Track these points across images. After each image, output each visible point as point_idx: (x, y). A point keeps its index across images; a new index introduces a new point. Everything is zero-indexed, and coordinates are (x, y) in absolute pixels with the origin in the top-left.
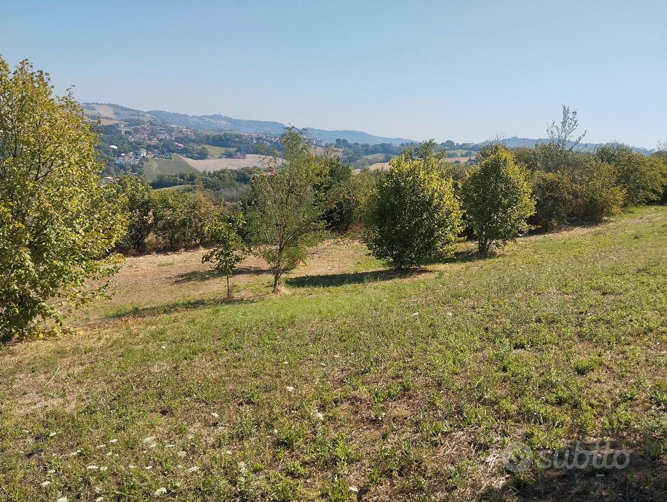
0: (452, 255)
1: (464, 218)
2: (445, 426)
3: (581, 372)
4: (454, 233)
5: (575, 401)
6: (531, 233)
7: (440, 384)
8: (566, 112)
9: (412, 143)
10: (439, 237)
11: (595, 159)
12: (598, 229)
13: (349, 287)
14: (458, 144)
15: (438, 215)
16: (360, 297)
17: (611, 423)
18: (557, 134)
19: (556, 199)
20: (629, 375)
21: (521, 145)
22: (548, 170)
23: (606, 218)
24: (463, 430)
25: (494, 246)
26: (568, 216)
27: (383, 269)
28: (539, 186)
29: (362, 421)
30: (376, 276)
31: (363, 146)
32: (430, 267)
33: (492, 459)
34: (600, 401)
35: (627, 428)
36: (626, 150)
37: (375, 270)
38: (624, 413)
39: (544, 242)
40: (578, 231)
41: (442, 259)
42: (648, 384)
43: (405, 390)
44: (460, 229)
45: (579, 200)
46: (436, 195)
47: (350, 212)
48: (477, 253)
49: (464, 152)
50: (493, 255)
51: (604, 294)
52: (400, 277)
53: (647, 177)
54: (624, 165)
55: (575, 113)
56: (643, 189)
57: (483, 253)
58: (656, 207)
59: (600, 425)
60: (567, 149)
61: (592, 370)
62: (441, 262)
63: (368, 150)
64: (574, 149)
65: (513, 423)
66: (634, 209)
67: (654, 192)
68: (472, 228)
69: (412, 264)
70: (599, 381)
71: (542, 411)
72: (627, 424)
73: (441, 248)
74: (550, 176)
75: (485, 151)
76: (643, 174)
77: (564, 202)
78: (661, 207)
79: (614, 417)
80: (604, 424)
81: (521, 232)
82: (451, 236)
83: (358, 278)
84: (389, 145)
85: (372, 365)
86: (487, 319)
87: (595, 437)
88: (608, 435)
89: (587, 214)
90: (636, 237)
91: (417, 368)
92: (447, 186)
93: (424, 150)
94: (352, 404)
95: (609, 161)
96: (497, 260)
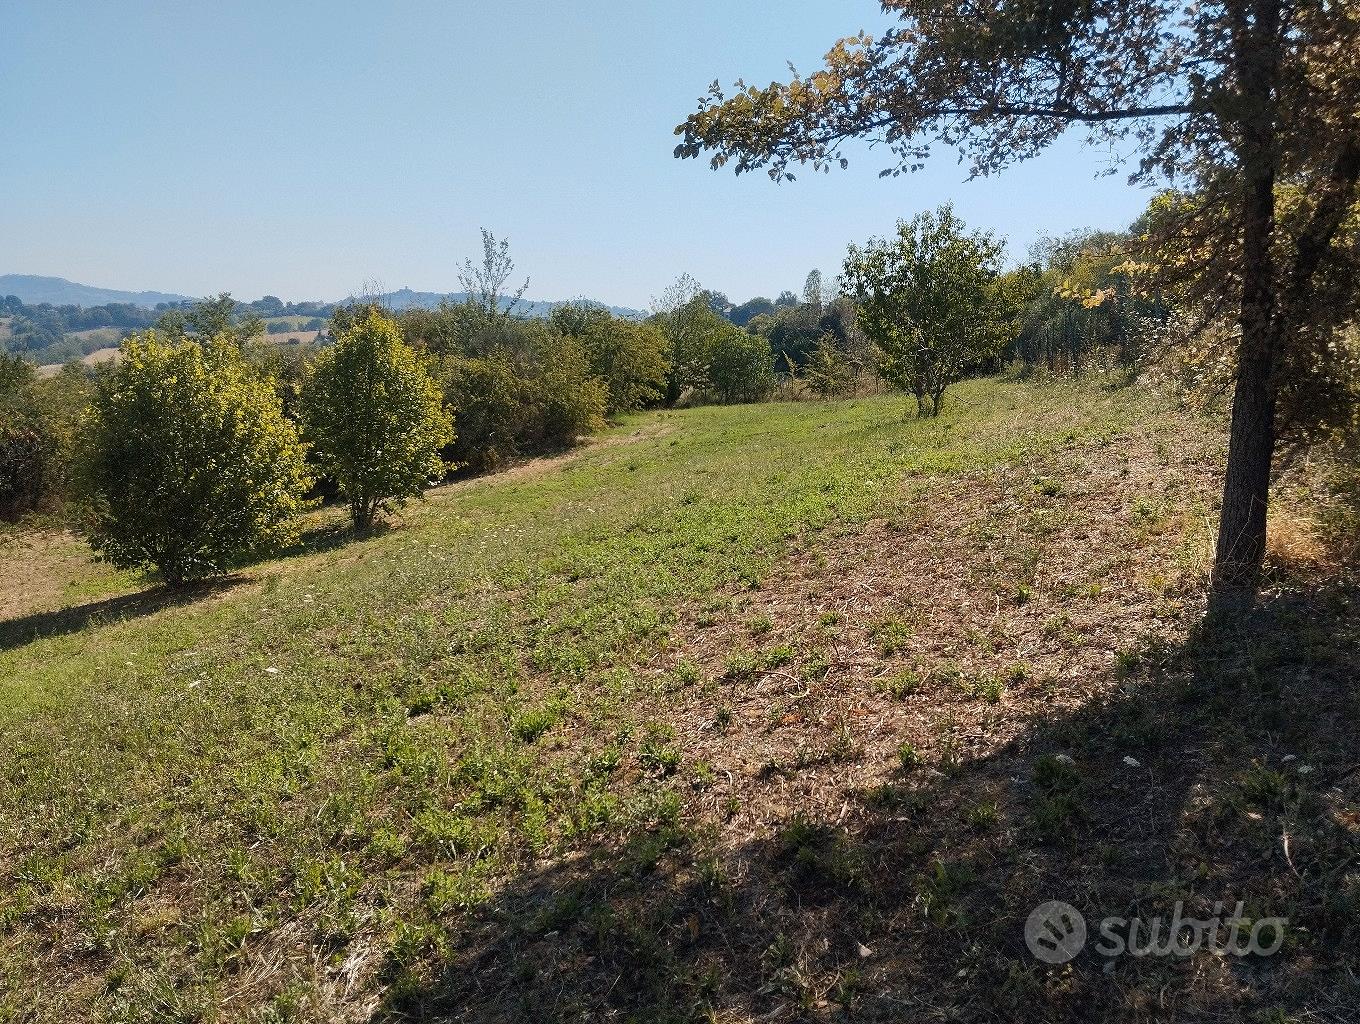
0: (294, 539)
1: (311, 458)
2: (256, 922)
3: (529, 736)
4: (294, 494)
5: (517, 796)
6: (452, 477)
7: (251, 830)
8: (488, 243)
9: (183, 303)
10: (259, 503)
11: (551, 331)
12: (569, 459)
13: (46, 645)
14: (289, 304)
15: (252, 457)
16: (74, 665)
17: (576, 823)
18: (478, 284)
19: (491, 410)
20: (608, 723)
21: (417, 306)
22: (472, 353)
23: (580, 438)
24: (294, 919)
25: (382, 511)
26: (516, 439)
27: (136, 590)
28: (458, 385)
29: (63, 962)
30: (118, 609)
31: (61, 310)
32: (247, 572)
33: (353, 962)
34: (559, 786)
35: (604, 825)
36: (600, 313)
37: (115, 596)
38: (597, 799)
39: (479, 491)
40: (537, 465)
41: (272, 550)
42: (639, 734)
43: (170, 862)
44: (309, 482)
45: (533, 408)
46: (240, 413)
47: (38, 465)
48: (350, 529)
49: (306, 320)
50: (383, 529)
51: (574, 579)
52: (180, 603)
53: (639, 361)
54: (600, 341)
55: (504, 244)
56: (636, 381)
57: (364, 527)
58: (660, 412)
59: (558, 832)
60: (500, 312)
61: (548, 728)
62: (272, 558)
63: (76, 319)
64: (514, 312)
65: (398, 874)
66: (625, 418)
67: (654, 385)
68: (334, 479)
69: (205, 569)
70: (559, 746)
71: (455, 833)
72: (604, 817)
73: (268, 527)
74: (474, 365)
75: (343, 316)
76: (633, 355)
77: (506, 411)
78: (669, 412)
79: (582, 809)
80: (564, 827)
81: (434, 478)
82: (285, 498)
83: (71, 620)
84: (131, 307)
85: (88, 824)
86: (361, 666)
87: (550, 858)
88: (573, 848)
89: (550, 434)
90: (632, 469)
91: (200, 807)
92: (265, 395)
93: (211, 317)
94: (39, 927)
95: (574, 334)
96: (391, 538)
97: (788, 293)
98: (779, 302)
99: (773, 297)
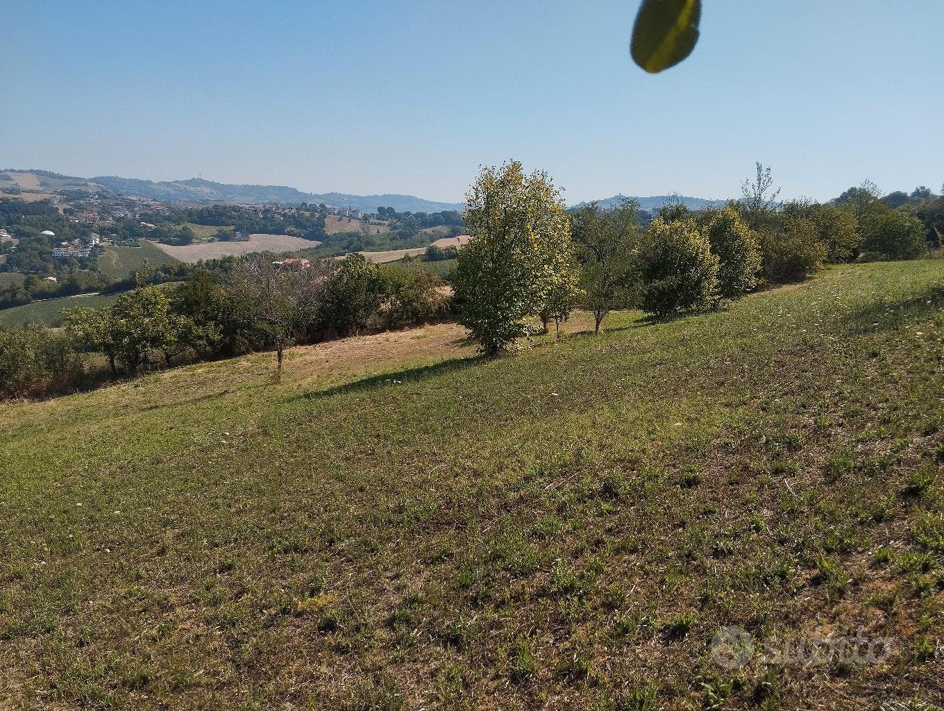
8: (759, 169)
31: (416, 216)
55: (767, 170)
63: (425, 221)
84: (454, 213)
97: (923, 188)
98: (914, 195)
99: (909, 190)
